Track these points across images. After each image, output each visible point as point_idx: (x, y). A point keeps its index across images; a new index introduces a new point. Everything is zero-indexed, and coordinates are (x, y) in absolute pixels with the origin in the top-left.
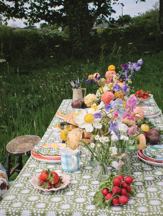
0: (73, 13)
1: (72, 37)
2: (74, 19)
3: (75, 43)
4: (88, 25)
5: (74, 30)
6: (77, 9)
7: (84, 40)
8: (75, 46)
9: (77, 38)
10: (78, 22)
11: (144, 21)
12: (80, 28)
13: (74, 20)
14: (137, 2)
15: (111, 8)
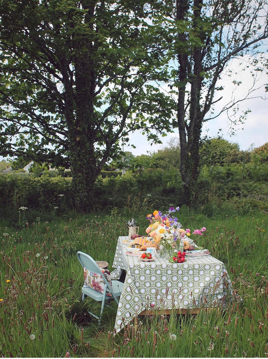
0: (79, 156)
1: (76, 184)
2: (80, 163)
3: (79, 192)
4: (95, 170)
5: (79, 176)
6: (84, 151)
7: (89, 189)
8: (78, 196)
9: (82, 186)
10: (84, 167)
11: (155, 163)
12: (85, 174)
13: (80, 165)
14: (152, 144)
15: (120, 149)
